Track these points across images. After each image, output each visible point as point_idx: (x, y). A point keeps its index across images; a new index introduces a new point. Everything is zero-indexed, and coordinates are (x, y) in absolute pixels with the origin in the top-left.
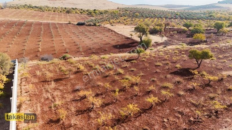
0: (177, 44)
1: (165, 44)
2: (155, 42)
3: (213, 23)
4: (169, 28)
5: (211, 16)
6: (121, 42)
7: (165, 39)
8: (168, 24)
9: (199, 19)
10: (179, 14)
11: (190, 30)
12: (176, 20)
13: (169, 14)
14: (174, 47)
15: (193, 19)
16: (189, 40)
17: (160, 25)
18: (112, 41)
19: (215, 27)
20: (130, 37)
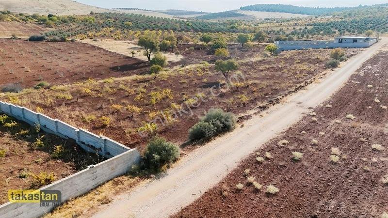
0: (197, 63)
1: (183, 63)
2: (169, 62)
3: (236, 36)
4: (183, 44)
5: (232, 28)
6: (119, 63)
7: (180, 57)
8: (180, 38)
9: (218, 31)
10: (190, 24)
11: (209, 46)
12: (189, 33)
13: (177, 25)
14: (194, 66)
15: (211, 31)
16: (210, 57)
17: (171, 39)
18: (106, 62)
19: (239, 41)
20: (131, 55)
